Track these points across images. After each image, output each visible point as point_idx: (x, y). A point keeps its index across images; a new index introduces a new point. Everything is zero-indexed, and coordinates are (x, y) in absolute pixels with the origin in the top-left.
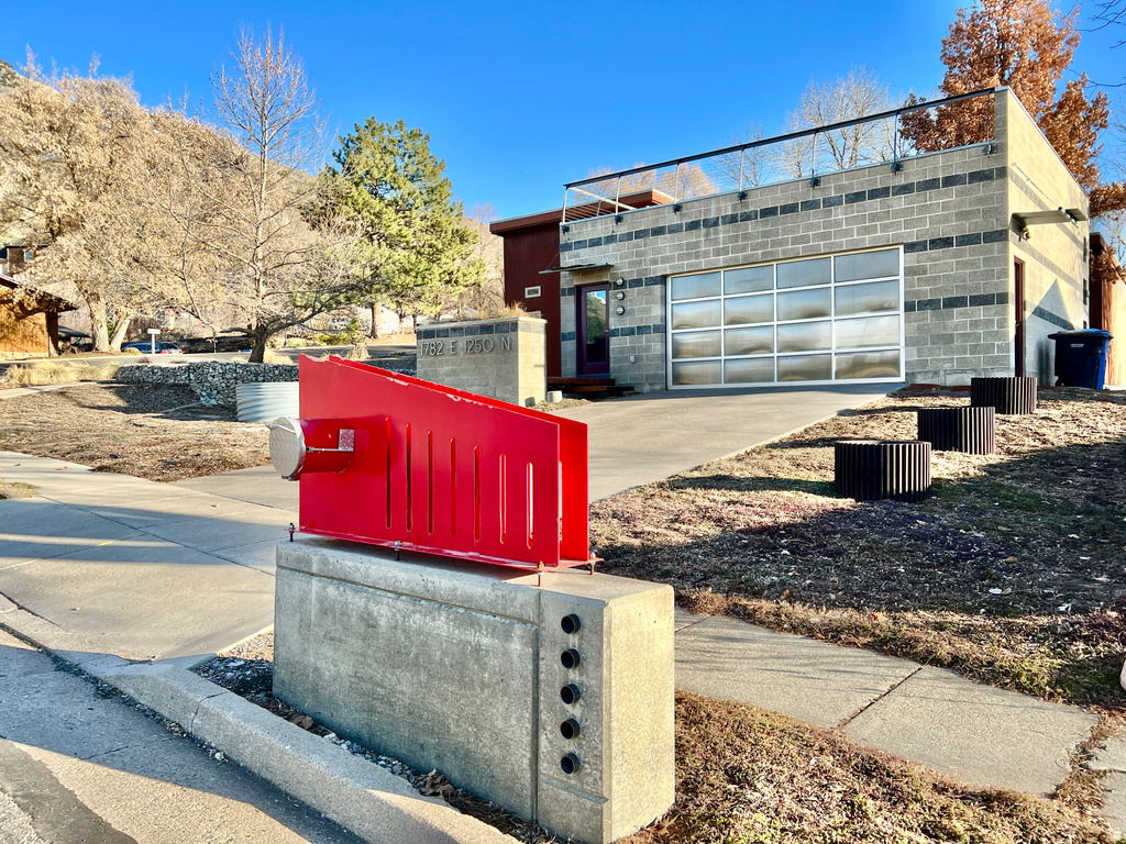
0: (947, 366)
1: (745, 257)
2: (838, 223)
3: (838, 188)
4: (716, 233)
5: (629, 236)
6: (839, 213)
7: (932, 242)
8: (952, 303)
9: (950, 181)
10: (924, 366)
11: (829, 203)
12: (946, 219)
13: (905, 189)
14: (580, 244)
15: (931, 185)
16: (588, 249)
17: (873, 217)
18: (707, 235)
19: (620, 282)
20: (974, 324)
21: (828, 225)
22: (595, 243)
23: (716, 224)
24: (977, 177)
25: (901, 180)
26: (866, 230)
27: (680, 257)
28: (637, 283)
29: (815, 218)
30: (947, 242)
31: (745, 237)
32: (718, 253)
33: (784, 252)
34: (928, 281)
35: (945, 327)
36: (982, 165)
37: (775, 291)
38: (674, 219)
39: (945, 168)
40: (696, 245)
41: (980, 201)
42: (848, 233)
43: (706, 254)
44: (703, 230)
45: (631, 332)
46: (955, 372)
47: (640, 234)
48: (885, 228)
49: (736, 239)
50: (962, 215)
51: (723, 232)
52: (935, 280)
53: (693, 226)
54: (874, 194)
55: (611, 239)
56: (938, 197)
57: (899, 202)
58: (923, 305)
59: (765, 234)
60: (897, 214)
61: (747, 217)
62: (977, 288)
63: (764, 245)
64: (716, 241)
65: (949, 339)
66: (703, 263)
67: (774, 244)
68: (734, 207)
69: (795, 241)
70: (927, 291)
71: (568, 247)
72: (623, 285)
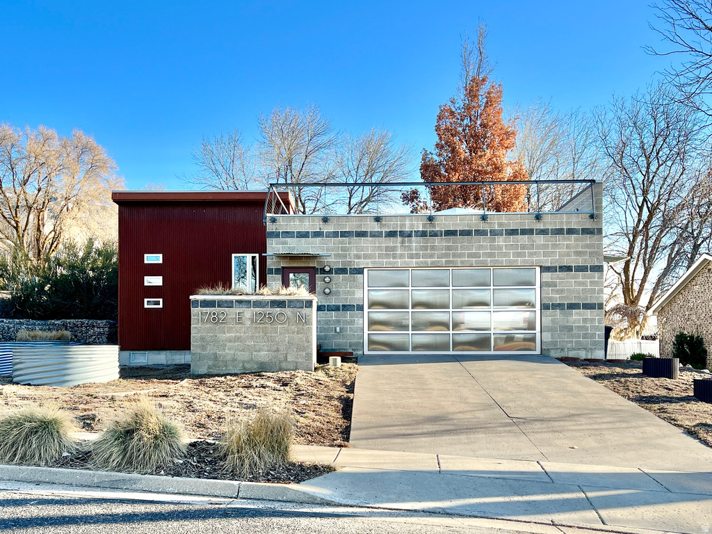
0: (569, 345)
1: (433, 262)
2: (500, 248)
3: (500, 224)
4: (410, 242)
5: (335, 234)
6: (501, 241)
7: (560, 267)
8: (572, 306)
9: (571, 231)
10: (556, 345)
11: (494, 233)
12: (568, 254)
13: (543, 232)
14: (288, 234)
15: (559, 232)
16: (295, 239)
17: (523, 247)
18: (403, 242)
19: (327, 269)
20: (585, 320)
21: (492, 247)
22: (304, 235)
23: (410, 235)
24: (586, 231)
25: (541, 226)
26: (518, 255)
27: (380, 256)
28: (342, 271)
29: (484, 241)
30: (569, 269)
31: (433, 248)
32: (411, 257)
33: (462, 262)
34: (558, 292)
35: (568, 322)
36: (589, 224)
37: (451, 288)
38: (376, 227)
39: (568, 223)
40: (394, 248)
41: (588, 246)
42: (506, 255)
43: (402, 256)
44: (399, 239)
45: (337, 308)
46: (574, 349)
47: (344, 234)
48: (531, 255)
49: (426, 248)
50: (578, 253)
51: (415, 242)
52: (562, 291)
53: (392, 234)
54: (524, 232)
55: (318, 234)
56: (564, 239)
57: (540, 240)
58: (555, 306)
59: (448, 248)
60: (538, 247)
61: (434, 234)
62: (586, 298)
63: (447, 255)
64: (410, 248)
65: (570, 329)
66: (399, 262)
67: (454, 255)
68: (424, 225)
69: (470, 255)
70: (557, 298)
71: (276, 235)
72: (330, 272)
